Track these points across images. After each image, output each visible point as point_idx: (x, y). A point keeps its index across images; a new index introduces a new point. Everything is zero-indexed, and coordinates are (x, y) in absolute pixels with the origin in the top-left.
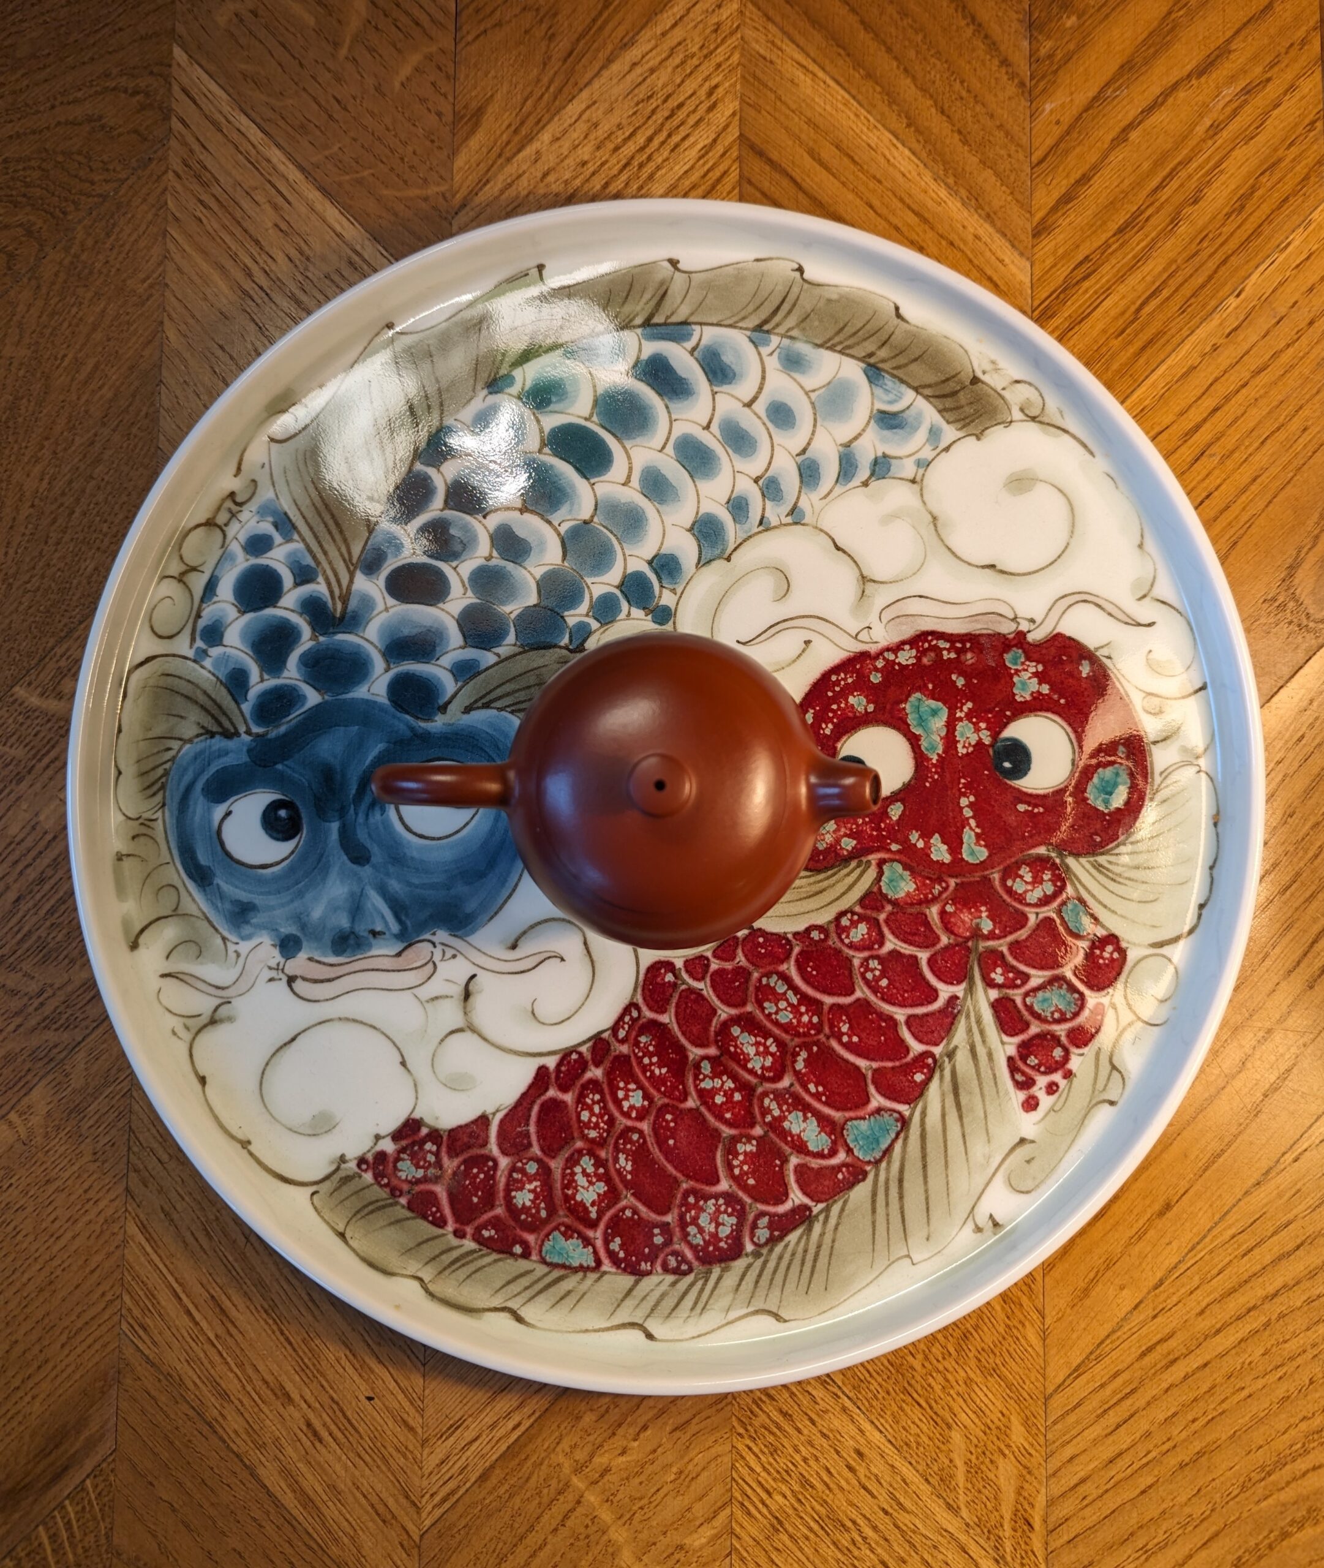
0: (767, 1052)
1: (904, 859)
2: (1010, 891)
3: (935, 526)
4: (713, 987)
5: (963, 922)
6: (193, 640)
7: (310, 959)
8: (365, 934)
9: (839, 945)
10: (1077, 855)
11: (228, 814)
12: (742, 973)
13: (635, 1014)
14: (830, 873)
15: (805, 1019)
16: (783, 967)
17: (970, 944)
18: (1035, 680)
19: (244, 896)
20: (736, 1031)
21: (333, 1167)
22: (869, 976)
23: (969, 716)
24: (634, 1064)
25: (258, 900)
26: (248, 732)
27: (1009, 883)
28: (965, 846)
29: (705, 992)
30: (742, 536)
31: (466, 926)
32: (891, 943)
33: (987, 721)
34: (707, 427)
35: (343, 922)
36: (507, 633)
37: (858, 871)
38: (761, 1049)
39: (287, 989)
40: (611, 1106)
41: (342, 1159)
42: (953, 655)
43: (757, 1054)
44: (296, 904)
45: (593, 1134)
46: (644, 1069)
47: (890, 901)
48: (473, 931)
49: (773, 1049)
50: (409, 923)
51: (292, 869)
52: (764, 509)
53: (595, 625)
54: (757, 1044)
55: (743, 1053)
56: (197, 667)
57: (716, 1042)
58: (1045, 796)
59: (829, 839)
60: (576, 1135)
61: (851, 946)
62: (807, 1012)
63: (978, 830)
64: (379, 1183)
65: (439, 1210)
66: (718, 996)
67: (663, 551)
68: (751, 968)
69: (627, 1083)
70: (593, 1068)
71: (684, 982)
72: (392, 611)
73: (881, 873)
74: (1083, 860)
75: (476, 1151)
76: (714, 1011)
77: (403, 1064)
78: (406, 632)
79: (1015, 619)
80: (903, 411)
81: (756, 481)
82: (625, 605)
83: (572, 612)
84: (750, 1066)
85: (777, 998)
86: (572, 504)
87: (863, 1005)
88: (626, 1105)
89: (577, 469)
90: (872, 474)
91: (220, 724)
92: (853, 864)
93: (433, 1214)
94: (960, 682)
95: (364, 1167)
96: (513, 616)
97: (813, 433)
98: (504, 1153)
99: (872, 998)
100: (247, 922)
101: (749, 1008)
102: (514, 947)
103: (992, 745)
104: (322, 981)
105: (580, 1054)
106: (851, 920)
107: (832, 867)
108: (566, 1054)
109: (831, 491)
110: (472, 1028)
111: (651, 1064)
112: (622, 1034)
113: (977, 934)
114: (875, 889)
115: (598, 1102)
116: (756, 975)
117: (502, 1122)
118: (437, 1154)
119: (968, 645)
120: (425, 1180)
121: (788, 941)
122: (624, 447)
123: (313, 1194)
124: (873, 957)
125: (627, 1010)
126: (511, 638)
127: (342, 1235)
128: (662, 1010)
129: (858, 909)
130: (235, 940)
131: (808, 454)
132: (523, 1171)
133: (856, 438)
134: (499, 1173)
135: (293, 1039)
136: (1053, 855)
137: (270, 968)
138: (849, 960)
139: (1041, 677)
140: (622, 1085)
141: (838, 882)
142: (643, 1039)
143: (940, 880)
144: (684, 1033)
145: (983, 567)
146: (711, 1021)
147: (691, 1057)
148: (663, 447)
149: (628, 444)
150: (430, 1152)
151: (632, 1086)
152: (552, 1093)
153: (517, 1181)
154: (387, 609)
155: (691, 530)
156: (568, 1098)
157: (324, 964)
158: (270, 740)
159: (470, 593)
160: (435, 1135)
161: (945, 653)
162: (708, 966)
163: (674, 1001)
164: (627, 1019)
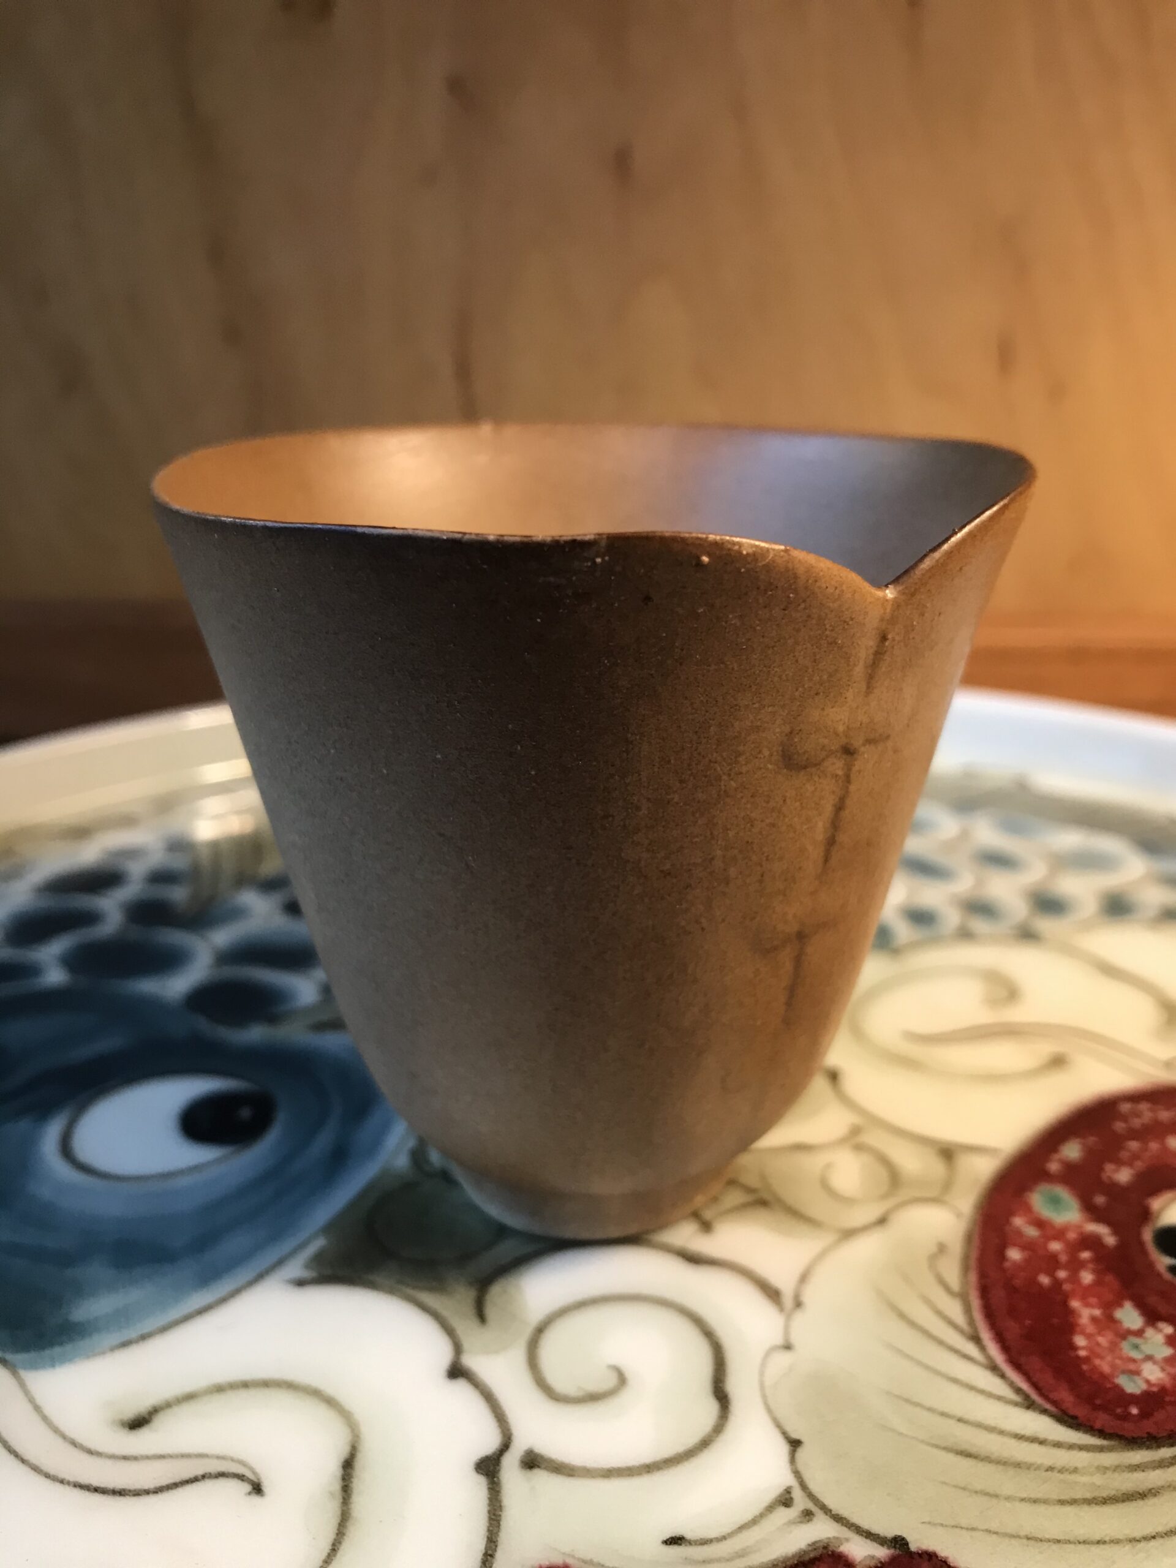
102: (137, 1423)
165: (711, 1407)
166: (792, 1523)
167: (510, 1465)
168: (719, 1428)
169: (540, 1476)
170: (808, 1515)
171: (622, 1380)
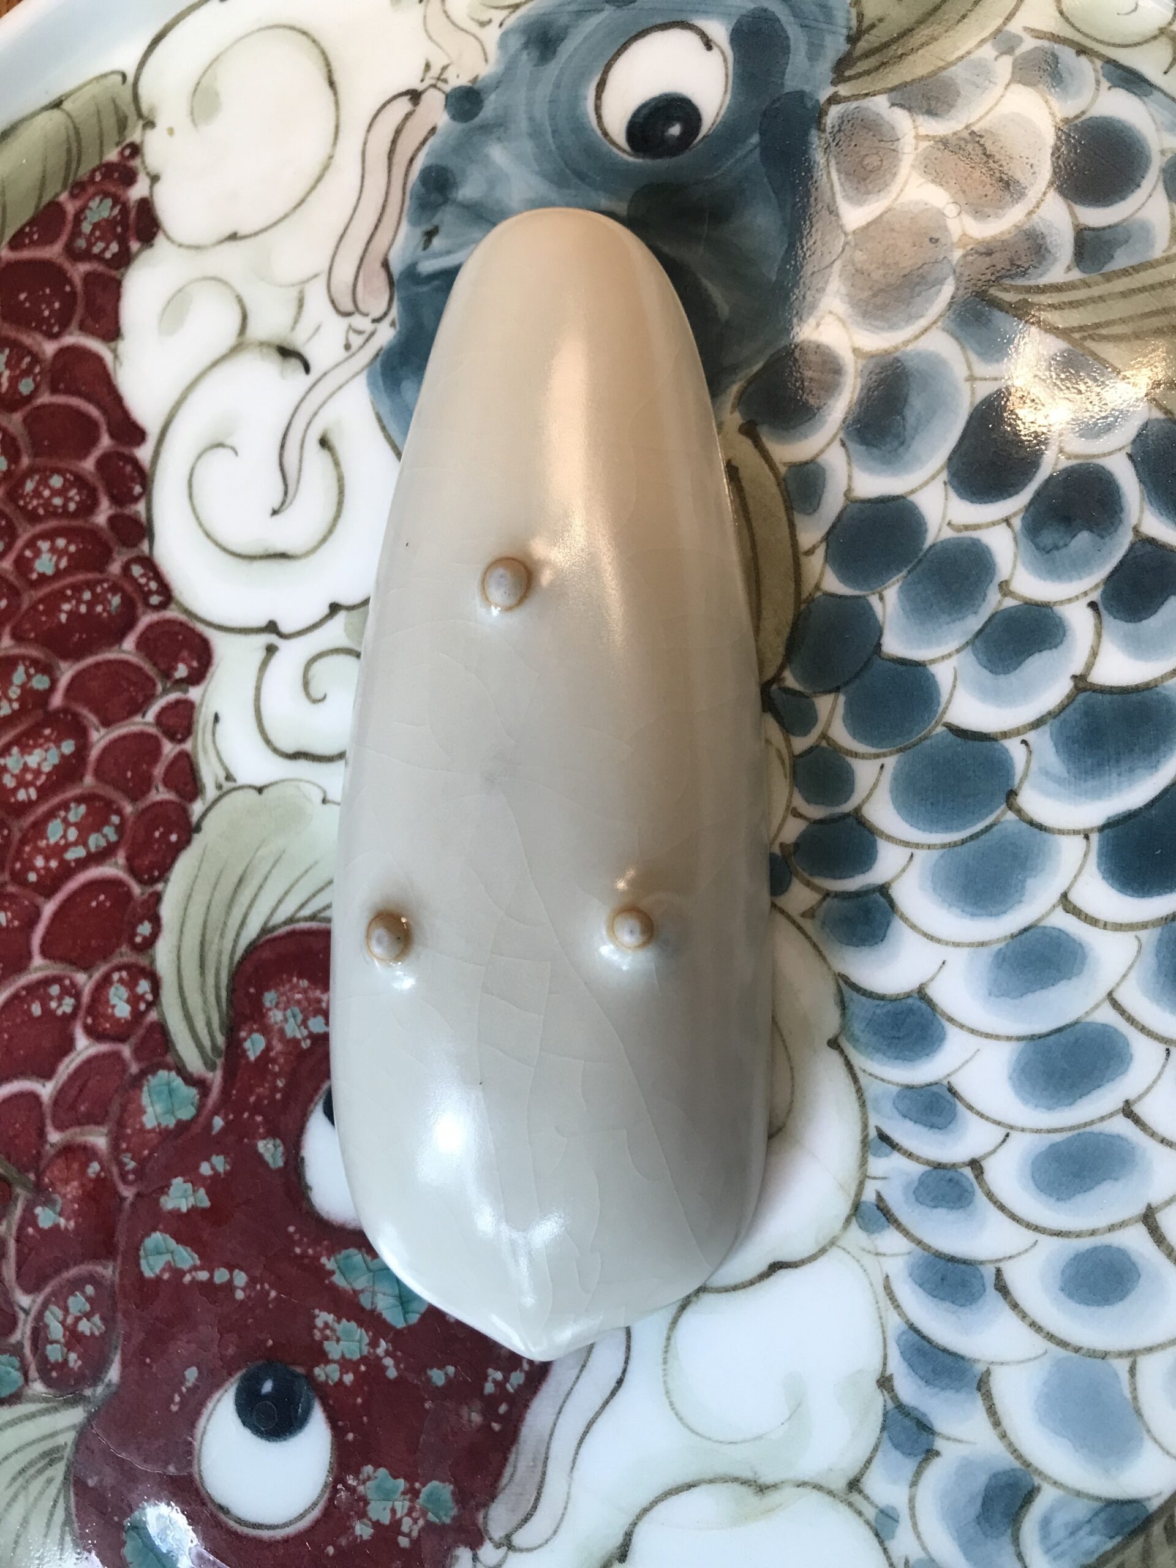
0: (22, 783)
1: (196, 1129)
2: (77, 1285)
3: (745, 1482)
4: (141, 736)
5: (66, 1182)
6: (1038, 34)
7: (433, 130)
8: (436, 221)
9: (116, 960)
10: (83, 1432)
11: (708, 44)
12: (139, 788)
13: (155, 600)
14: (224, 994)
15: (39, 862)
16: (121, 858)
17: (32, 1176)
18: (386, 1520)
19: (567, 49)
20: (68, 747)
21: (145, 108)
22: (55, 990)
23: (373, 1364)
24: (91, 576)
25: (553, 68)
26: (834, 100)
27: (90, 1290)
28: (172, 1243)
29: (138, 719)
30: (872, 1089)
31: (384, 374)
32: (84, 1047)
33: (352, 1391)
34: (1128, 1111)
35: (468, 191)
36: (845, 578)
37: (207, 1042)
38: (29, 777)
39: (403, 89)
40: (52, 524)
41: (150, 124)
42: (489, 1388)
43: (26, 768)
44: (524, 125)
45: (30, 486)
46: (77, 589)
47: (143, 1074)
48: (372, 384)
49: (22, 795)
50: (425, 289)
51: (579, 127)
52: (910, 1155)
53: (800, 744)
54: (38, 772)
55: (35, 746)
56: (986, 33)
57: (65, 710)
58: (192, 1425)
59: (276, 1016)
60: (40, 461)
61: (106, 981)
62: (47, 868)
63: (187, 1278)
64: (98, 168)
65: (33, 243)
66: (124, 738)
67: (897, 924)
68: (142, 805)
69: (71, 557)
70: (111, 512)
71: (166, 691)
72: (965, 388)
73: (190, 1080)
74: (69, 1438)
75: (79, 311)
76: (107, 723)
77: (233, 237)
78: (916, 403)
79: (507, 1543)
80: (1016, 1540)
81: (975, 1165)
82: (816, 812)
83: (840, 710)
84: (15, 750)
85: (85, 829)
86: (1059, 781)
87: (21, 963)
88: (44, 545)
89: (1130, 817)
90: (900, 1407)
91: (867, 55)
92: (221, 1040)
93: (31, 233)
94: (438, 1377)
95: (127, 152)
96: (874, 600)
97: (1035, 1326)
98: (62, 352)
99: (24, 980)
100: (526, 46)
101: (89, 780)
102: (324, 443)
103: (310, 1378)
104: (394, 142)
105: (136, 499)
106: (141, 997)
107: (230, 1001)
108: (144, 478)
109: (897, 1307)
110: (238, 348)
111: (80, 601)
112: (137, 570)
113: (41, 1193)
114: (169, 1058)
115: (65, 506)
116: (129, 809)
117: (99, 360)
118: (99, 258)
119: (496, 1426)
120: (76, 233)
121: (153, 881)
122: (1144, 926)
123: (124, 76)
124: (76, 1008)
125: (165, 590)
126: (833, 584)
127: (57, 104)
128: (143, 644)
129: (153, 1016)
130: (508, 24)
131: (992, 1293)
132: (28, 372)
133: (991, 1411)
134: (39, 337)
135: (332, 84)
136: (100, 1389)
137: (444, 68)
138: (87, 968)
139: (387, 1532)
140: (72, 548)
141: (205, 1001)
142: (116, 600)
143: (139, 1172)
144: (98, 665)
145: (628, 1537)
146: (96, 711)
147: (63, 665)
148: (1116, 1005)
149: (1149, 937)
150: (106, 248)
151: (64, 563)
152: (106, 442)
153: (20, 359)
154: (972, 378)
155: (921, 993)
156: (89, 465)
157: (418, 149)
158: (806, 133)
159: (948, 534)
160: (124, 259)
161: (499, 1376)
162: (172, 738)
163: (147, 667)
164: (153, 585)
165: (290, 749)
166: (217, 778)
167: (272, 638)
168: (276, 751)
169: (261, 654)
170: (219, 787)
171: (315, 701)
